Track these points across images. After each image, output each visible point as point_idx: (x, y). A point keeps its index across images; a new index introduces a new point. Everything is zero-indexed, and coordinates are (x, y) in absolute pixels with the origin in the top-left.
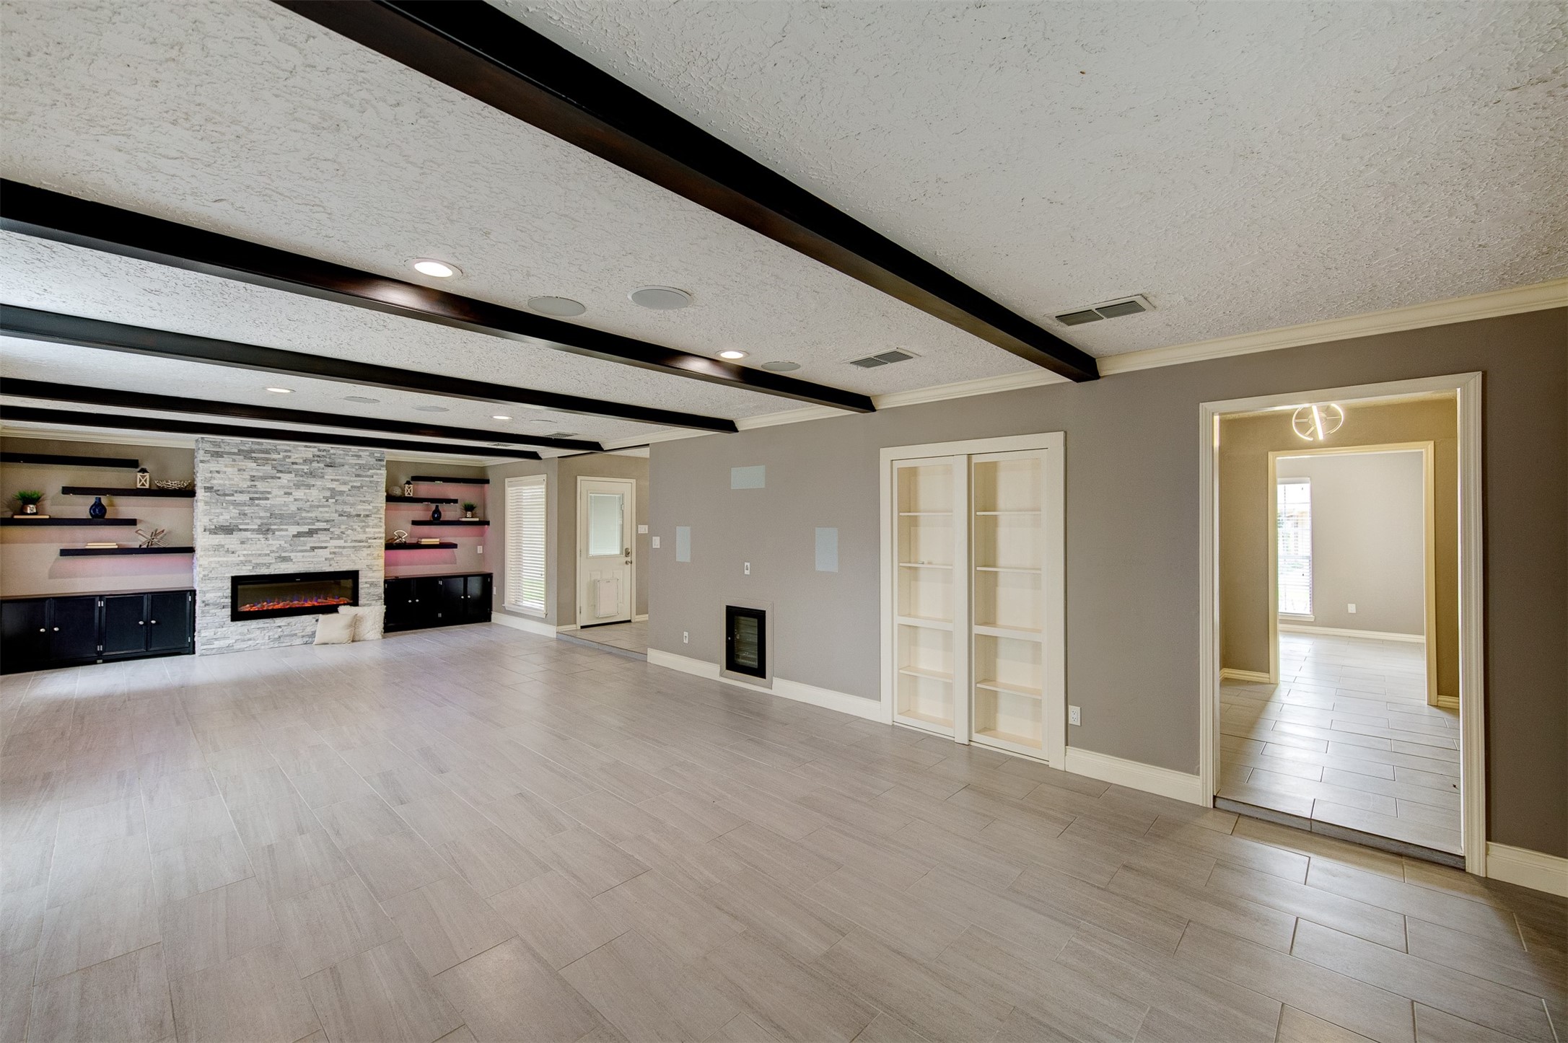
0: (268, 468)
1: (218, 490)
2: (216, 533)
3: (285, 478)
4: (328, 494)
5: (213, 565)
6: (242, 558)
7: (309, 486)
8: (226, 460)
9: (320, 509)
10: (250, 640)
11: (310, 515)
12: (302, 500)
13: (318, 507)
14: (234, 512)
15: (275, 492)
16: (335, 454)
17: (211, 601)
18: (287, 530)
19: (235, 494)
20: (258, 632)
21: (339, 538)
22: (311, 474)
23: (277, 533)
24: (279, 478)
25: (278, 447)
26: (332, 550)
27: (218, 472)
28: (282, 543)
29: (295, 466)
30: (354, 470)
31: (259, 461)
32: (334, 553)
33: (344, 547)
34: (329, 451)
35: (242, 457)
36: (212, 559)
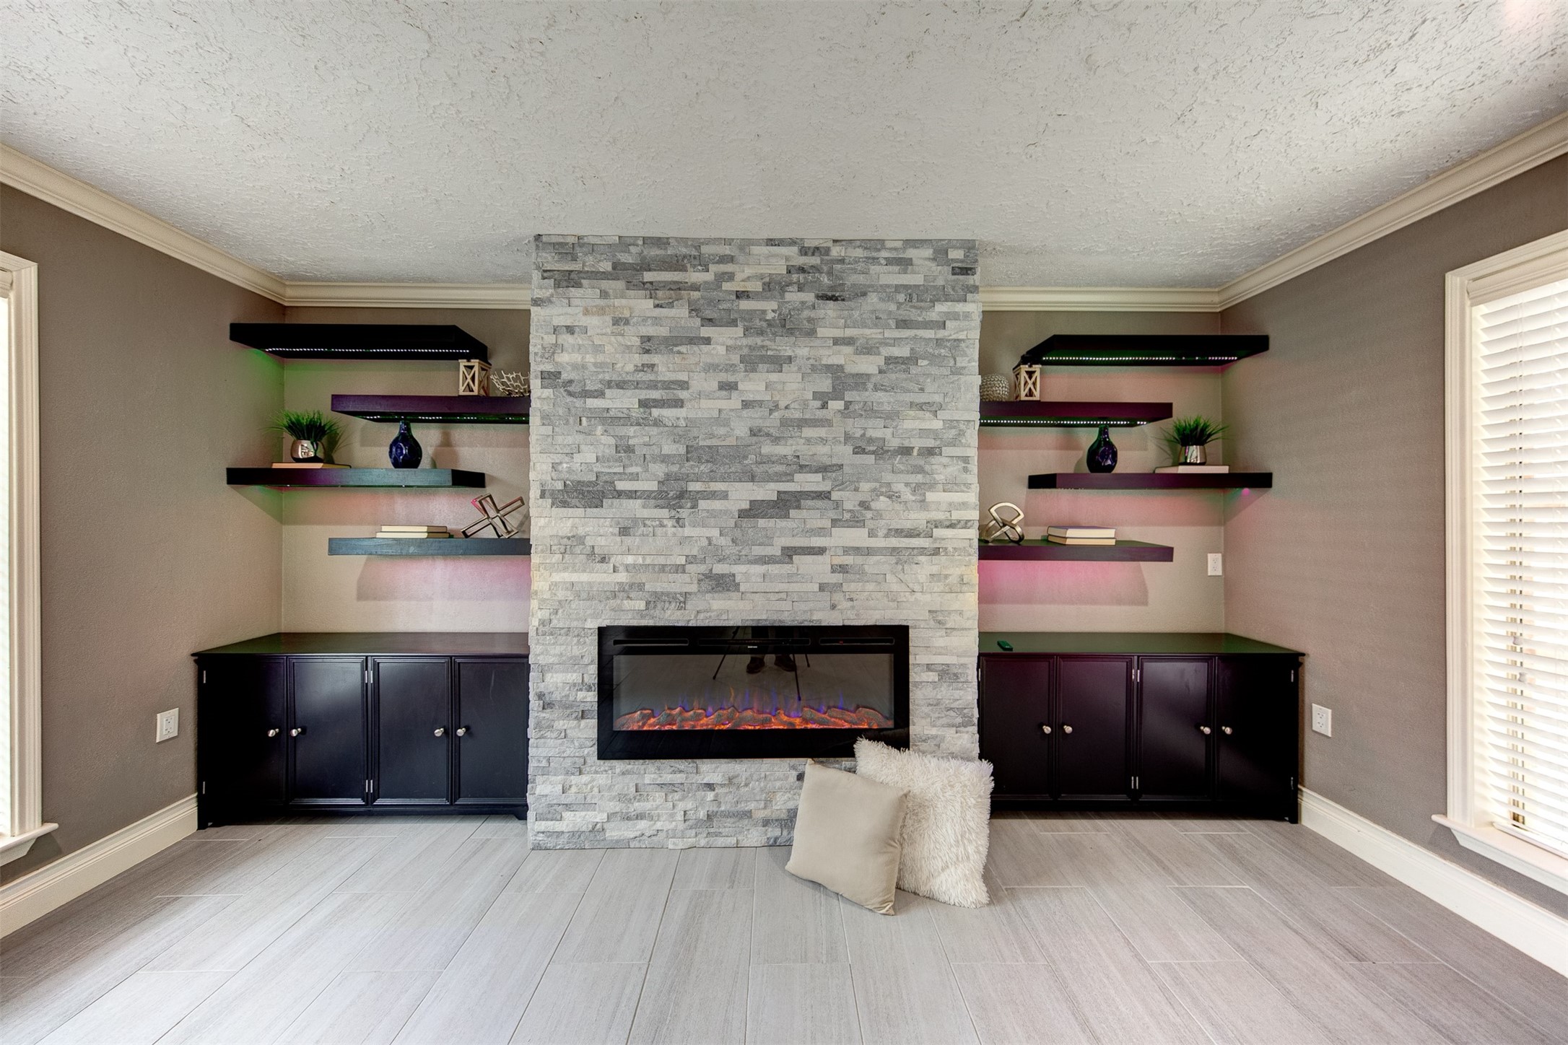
0: (680, 312)
1: (571, 382)
2: (565, 504)
3: (724, 339)
4: (825, 384)
5: (561, 594)
6: (622, 577)
7: (778, 363)
8: (586, 295)
9: (808, 432)
10: (640, 817)
11: (781, 450)
12: (760, 403)
13: (802, 423)
14: (606, 442)
15: (702, 383)
16: (842, 261)
17: (557, 696)
18: (724, 496)
19: (608, 392)
20: (659, 796)
21: (856, 522)
22: (785, 325)
23: (703, 504)
24: (707, 341)
25: (705, 249)
26: (838, 560)
27: (570, 330)
28: (715, 533)
29: (745, 305)
30: (893, 307)
31: (660, 293)
32: (842, 569)
33: (869, 552)
34: (828, 250)
35: (620, 285)
36: (557, 577)
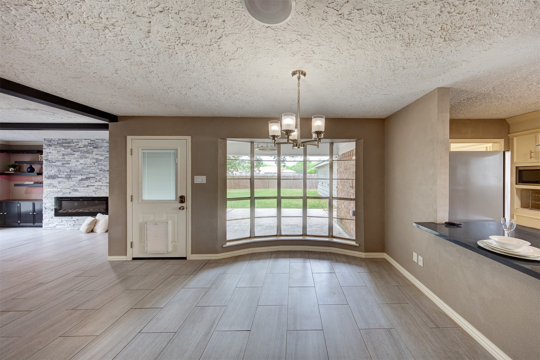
0: (69, 150)
1: (50, 160)
2: (49, 179)
3: (77, 154)
4: (95, 161)
5: (48, 192)
6: (59, 190)
7: (86, 158)
8: (53, 148)
9: (91, 168)
10: (62, 225)
11: (86, 171)
12: (83, 164)
13: (90, 167)
14: (56, 169)
15: (72, 160)
16: (97, 142)
17: (48, 207)
18: (77, 178)
19: (56, 162)
20: (65, 222)
21: (99, 181)
22: (87, 152)
23: (73, 179)
24: (74, 154)
25: (73, 140)
26: (96, 187)
27: (50, 153)
28: (75, 183)
29: (81, 149)
30: (106, 149)
31: (66, 147)
32: (97, 188)
33: (102, 186)
34: (95, 141)
35: (59, 146)
36: (48, 190)
